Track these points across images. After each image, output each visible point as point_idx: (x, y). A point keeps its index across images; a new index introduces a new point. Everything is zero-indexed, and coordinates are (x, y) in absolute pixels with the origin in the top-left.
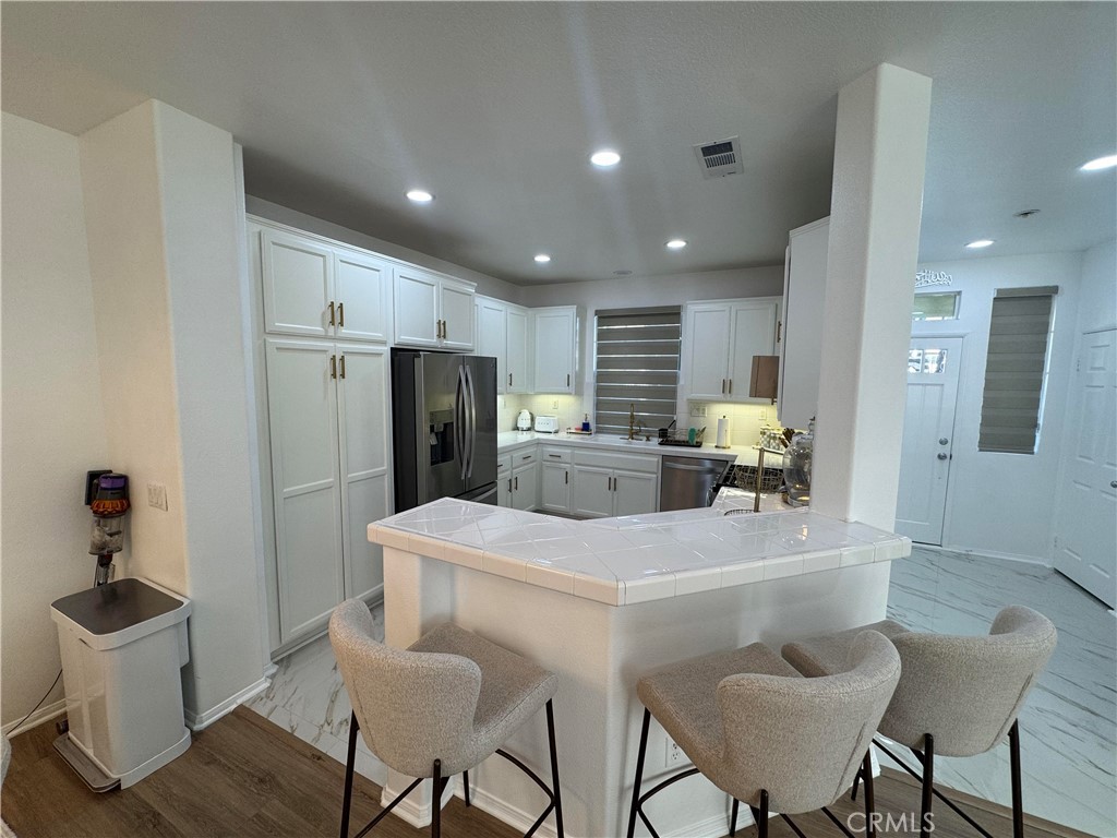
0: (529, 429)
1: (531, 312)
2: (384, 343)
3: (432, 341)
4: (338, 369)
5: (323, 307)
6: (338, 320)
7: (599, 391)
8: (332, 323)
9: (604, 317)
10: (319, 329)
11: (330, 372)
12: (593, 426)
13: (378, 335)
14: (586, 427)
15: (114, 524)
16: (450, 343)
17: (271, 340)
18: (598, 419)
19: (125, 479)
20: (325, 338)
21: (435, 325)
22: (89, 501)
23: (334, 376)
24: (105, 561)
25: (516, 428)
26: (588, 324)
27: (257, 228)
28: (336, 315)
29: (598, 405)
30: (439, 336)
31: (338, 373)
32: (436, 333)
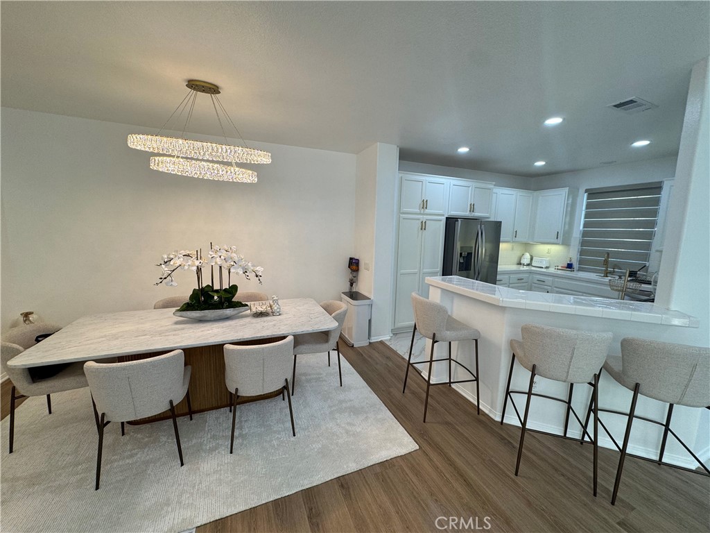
0: (528, 265)
1: (536, 193)
2: (443, 215)
3: (467, 214)
4: (423, 226)
5: (420, 202)
6: (425, 206)
7: (583, 243)
8: (423, 208)
9: (592, 193)
10: (418, 211)
11: (420, 228)
12: (576, 266)
13: (441, 212)
14: (570, 266)
15: (355, 273)
16: (477, 214)
17: (401, 215)
18: (581, 262)
19: (358, 260)
20: (420, 214)
21: (469, 206)
22: (349, 267)
23: (422, 229)
24: (352, 285)
25: (520, 264)
26: (579, 200)
27: (401, 175)
28: (424, 205)
29: (582, 253)
30: (470, 211)
31: (423, 228)
32: (469, 210)
